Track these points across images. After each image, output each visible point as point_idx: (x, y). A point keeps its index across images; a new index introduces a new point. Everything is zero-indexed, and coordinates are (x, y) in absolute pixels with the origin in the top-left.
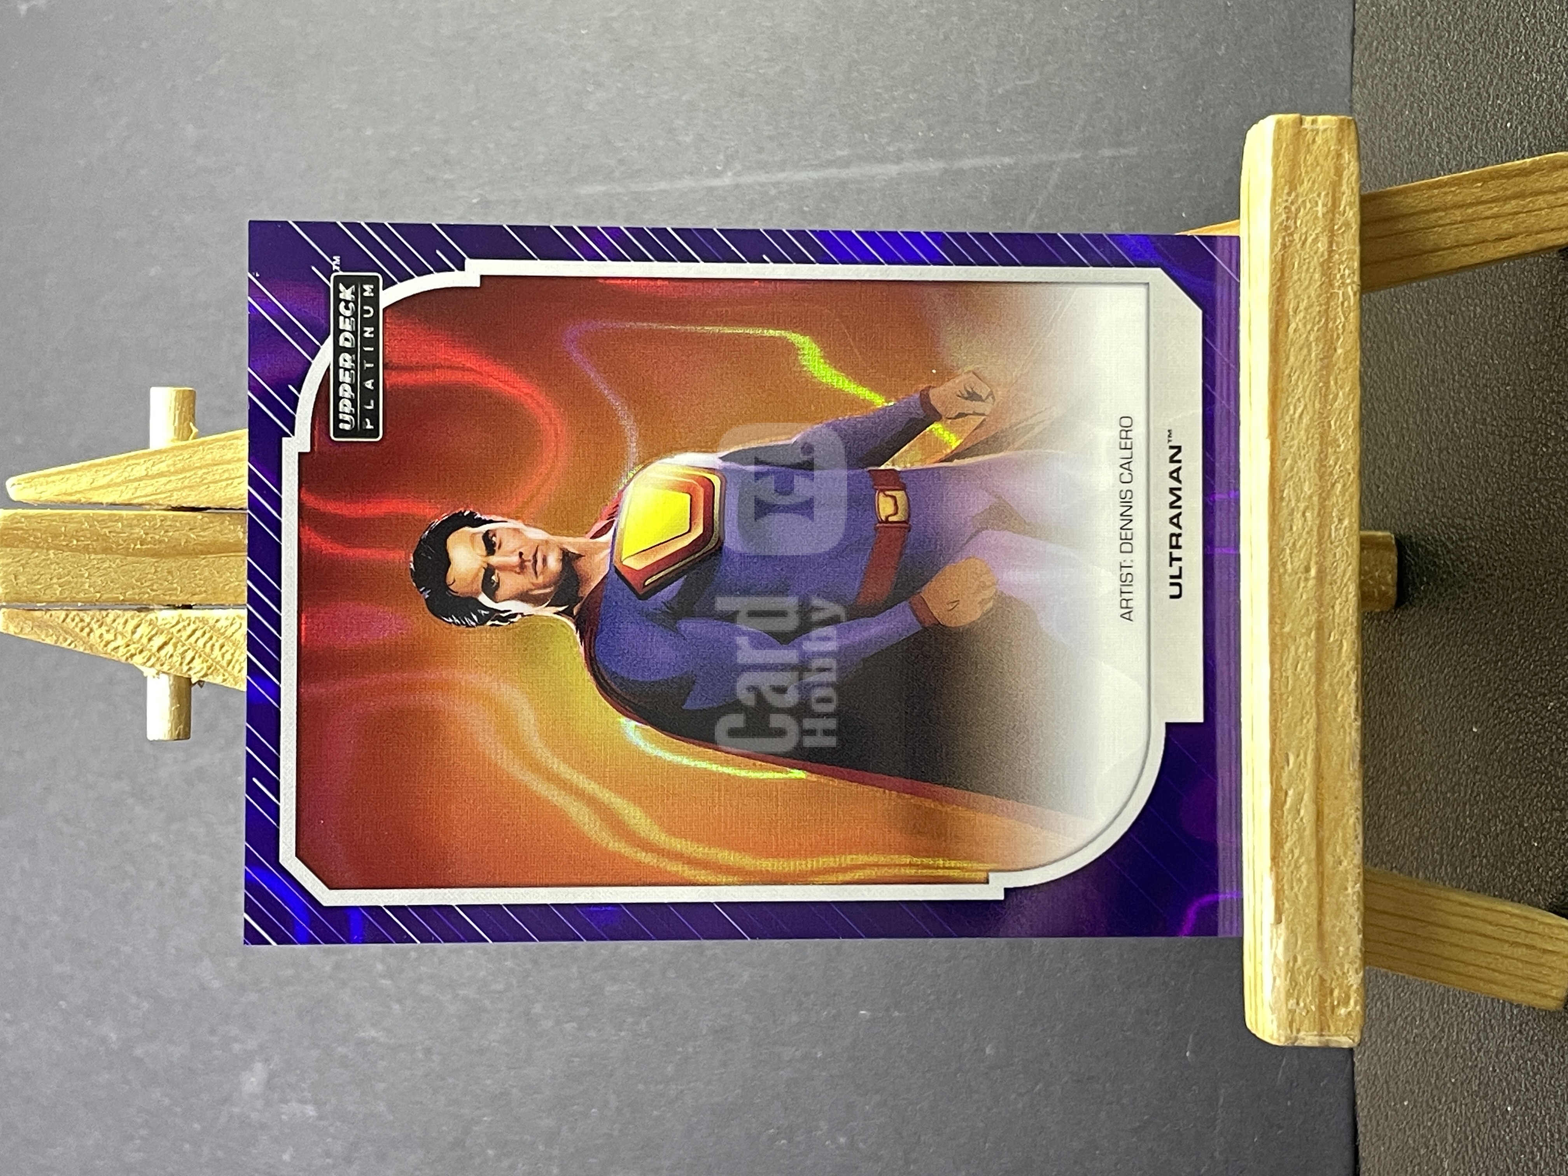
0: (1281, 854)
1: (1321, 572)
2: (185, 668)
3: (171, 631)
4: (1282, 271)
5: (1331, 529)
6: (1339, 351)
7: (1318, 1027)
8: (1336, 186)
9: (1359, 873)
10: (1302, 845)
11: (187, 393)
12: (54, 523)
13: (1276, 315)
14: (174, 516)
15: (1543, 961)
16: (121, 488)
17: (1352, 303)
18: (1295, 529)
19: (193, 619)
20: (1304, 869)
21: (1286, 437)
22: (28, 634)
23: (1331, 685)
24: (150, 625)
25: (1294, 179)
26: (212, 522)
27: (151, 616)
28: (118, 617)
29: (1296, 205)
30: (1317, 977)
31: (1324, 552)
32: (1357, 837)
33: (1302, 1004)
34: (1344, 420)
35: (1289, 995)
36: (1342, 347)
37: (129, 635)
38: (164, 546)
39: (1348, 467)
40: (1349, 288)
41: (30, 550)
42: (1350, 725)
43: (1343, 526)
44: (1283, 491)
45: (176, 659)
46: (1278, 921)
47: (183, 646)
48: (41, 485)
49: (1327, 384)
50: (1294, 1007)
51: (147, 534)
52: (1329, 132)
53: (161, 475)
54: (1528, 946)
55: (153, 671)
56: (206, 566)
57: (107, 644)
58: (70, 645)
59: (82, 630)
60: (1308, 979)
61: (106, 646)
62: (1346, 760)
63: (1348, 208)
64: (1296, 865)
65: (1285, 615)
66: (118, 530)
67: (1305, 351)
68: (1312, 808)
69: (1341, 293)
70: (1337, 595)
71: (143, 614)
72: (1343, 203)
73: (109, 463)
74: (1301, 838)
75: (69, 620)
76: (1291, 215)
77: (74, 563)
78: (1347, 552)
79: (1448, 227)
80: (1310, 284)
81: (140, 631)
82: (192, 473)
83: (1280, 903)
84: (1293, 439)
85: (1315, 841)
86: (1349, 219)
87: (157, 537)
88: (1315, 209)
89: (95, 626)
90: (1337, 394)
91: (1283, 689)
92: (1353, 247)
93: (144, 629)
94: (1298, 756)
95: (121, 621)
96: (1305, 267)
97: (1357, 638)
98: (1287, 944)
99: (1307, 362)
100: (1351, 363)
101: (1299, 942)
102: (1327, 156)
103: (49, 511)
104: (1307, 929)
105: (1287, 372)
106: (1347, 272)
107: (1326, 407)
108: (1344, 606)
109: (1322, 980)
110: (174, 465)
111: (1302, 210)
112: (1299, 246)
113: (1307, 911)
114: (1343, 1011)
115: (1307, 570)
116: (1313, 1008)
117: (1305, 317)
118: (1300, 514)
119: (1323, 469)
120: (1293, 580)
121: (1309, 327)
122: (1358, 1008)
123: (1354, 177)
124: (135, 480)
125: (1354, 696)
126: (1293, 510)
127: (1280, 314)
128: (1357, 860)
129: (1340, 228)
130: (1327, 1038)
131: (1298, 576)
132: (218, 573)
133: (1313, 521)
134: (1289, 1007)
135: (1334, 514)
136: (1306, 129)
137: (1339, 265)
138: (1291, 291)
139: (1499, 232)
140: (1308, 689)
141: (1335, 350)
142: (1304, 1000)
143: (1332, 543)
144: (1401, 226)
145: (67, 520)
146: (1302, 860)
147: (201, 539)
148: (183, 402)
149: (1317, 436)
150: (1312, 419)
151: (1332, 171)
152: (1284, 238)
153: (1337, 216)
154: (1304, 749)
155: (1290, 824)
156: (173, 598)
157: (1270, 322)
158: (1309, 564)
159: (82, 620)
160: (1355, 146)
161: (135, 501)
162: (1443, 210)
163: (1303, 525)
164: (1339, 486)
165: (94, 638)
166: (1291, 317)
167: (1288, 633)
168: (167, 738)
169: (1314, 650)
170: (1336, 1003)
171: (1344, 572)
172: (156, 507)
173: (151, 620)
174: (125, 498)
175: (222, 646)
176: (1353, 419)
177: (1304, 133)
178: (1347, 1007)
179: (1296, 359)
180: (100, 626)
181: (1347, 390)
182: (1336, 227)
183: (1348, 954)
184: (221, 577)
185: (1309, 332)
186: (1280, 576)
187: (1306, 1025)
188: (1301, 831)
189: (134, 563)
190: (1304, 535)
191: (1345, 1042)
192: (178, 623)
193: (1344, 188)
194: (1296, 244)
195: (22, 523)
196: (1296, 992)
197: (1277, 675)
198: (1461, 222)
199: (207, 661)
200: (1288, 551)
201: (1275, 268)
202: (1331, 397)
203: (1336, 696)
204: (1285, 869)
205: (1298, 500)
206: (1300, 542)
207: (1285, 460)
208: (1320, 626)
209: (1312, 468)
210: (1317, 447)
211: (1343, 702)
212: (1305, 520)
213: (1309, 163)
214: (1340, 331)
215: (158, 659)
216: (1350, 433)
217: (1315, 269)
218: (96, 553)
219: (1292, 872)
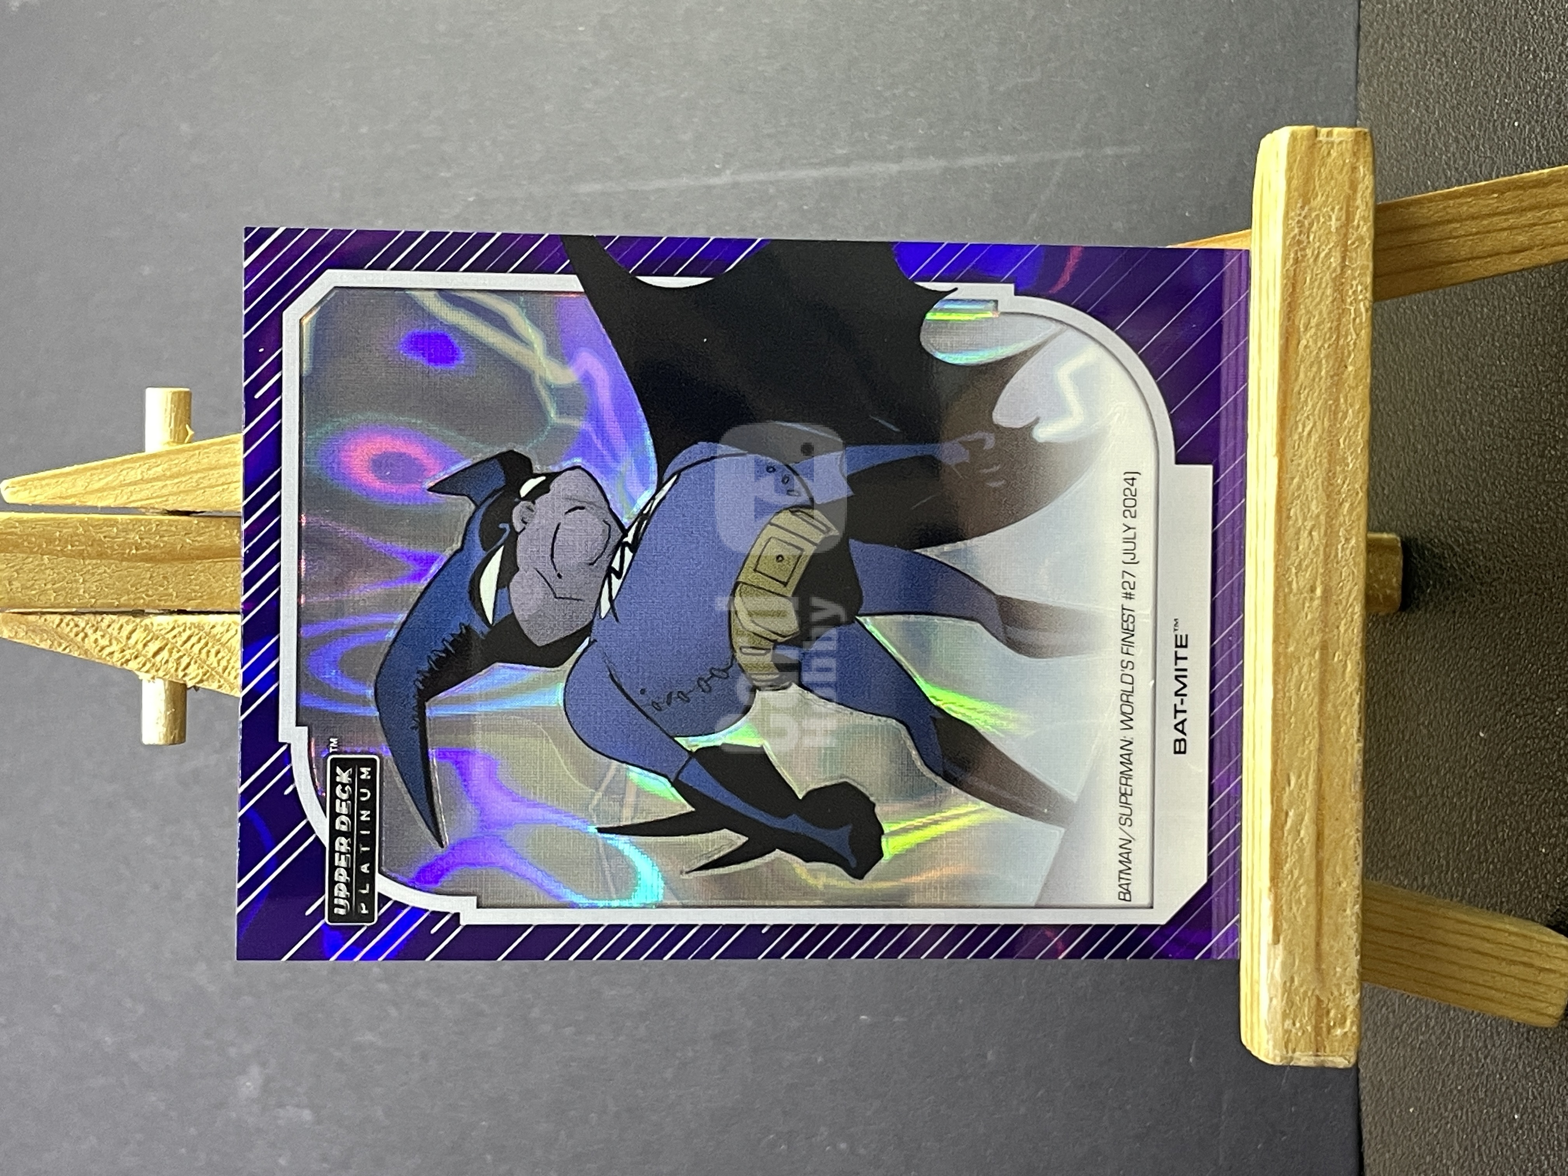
0: (1281, 874)
1: (1327, 593)
2: (181, 674)
3: (166, 636)
4: (1294, 286)
5: (1337, 549)
6: (1350, 368)
7: (1313, 1046)
8: (1350, 199)
9: (1358, 895)
10: (1301, 867)
11: (182, 395)
12: (49, 528)
13: (1287, 331)
14: (169, 520)
15: (1539, 978)
16: (116, 492)
17: (1364, 320)
18: (1301, 548)
19: (188, 625)
20: (1303, 890)
21: (1294, 455)
22: (22, 638)
23: (1334, 706)
24: (145, 630)
25: (1308, 193)
26: (208, 527)
27: (147, 621)
28: (114, 621)
29: (1309, 220)
30: (1314, 997)
31: (1330, 572)
32: (1356, 859)
33: (1298, 1025)
34: (1353, 438)
35: (1285, 1016)
36: (1354, 363)
37: (124, 640)
38: (159, 551)
39: (1357, 486)
40: (1362, 303)
41: (25, 556)
42: (1353, 747)
43: (1350, 546)
44: (1290, 510)
45: (172, 665)
46: (1276, 941)
47: (178, 652)
48: (35, 488)
49: (1337, 400)
50: (1290, 1027)
51: (141, 539)
52: (1344, 145)
53: (157, 479)
54: (1524, 964)
55: (149, 676)
56: (201, 572)
57: (103, 648)
58: (65, 649)
59: (76, 635)
60: (1304, 1000)
61: (100, 651)
62: (1348, 782)
63: (1362, 223)
64: (1295, 886)
65: (1289, 636)
66: (114, 535)
67: (1314, 369)
68: (1312, 829)
69: (1352, 309)
70: (1343, 615)
71: (138, 620)
72: (1357, 217)
73: (103, 467)
74: (1301, 857)
75: (63, 625)
76: (1304, 229)
77: (68, 568)
78: (1353, 572)
79: (1462, 240)
80: (1321, 301)
81: (135, 637)
82: (188, 478)
83: (1279, 923)
84: (1301, 457)
85: (1314, 863)
86: (1362, 233)
87: (152, 542)
88: (1328, 223)
89: (90, 631)
90: (1347, 411)
91: (1286, 709)
92: (1365, 263)
93: (139, 635)
94: (1299, 776)
95: (116, 626)
96: (1317, 283)
97: (1361, 659)
98: (1284, 964)
99: (1317, 380)
100: (1361, 380)
101: (1297, 963)
102: (1342, 170)
103: (42, 515)
104: (1304, 950)
105: (1296, 389)
106: (1360, 288)
107: (1335, 425)
108: (1349, 627)
109: (1319, 1001)
110: (170, 469)
111: (1315, 224)
112: (1311, 260)
113: (1305, 932)
114: (1339, 1032)
115: (1313, 590)
116: (1309, 1028)
117: (1316, 334)
118: (1307, 532)
119: (1330, 488)
120: (1298, 600)
121: (1319, 344)
122: (1354, 1029)
123: (1369, 191)
124: (130, 484)
125: (1357, 717)
126: (1300, 529)
127: (1291, 330)
128: (1357, 881)
129: (1353, 243)
130: (1322, 1058)
131: (1303, 596)
132: (214, 578)
133: (1320, 540)
134: (1286, 1026)
135: (1341, 534)
136: (1321, 141)
137: (1351, 281)
138: (1302, 307)
139: (1515, 244)
140: (1311, 709)
141: (1346, 367)
142: (1301, 1021)
143: (1337, 563)
144: (1415, 238)
145: (62, 525)
146: (1301, 881)
147: (197, 544)
148: (179, 405)
149: (1325, 454)
150: (1320, 437)
151: (1347, 185)
152: (1296, 254)
153: (1351, 230)
154: (1306, 769)
155: (1290, 844)
156: (169, 603)
157: (1281, 337)
158: (1315, 583)
159: (77, 625)
160: (1370, 159)
161: (132, 505)
162: (1457, 221)
163: (1309, 545)
164: (1347, 505)
165: (89, 643)
166: (1302, 334)
167: (1293, 653)
168: (162, 742)
169: (1318, 671)
170: (1332, 1024)
171: (1350, 591)
172: (151, 511)
173: (146, 625)
174: (120, 502)
175: (218, 653)
176: (1362, 437)
177: (1319, 145)
178: (1344, 1028)
179: (1306, 376)
180: (95, 631)
181: (1357, 407)
182: (1349, 242)
183: (1345, 975)
184: (217, 582)
185: (1320, 349)
186: (1285, 596)
187: (1300, 1046)
188: (1301, 850)
189: (130, 568)
190: (1311, 555)
191: (1341, 1062)
192: (174, 628)
193: (1359, 202)
194: (1308, 260)
195: (16, 528)
196: (1292, 1012)
197: (1280, 695)
198: (1477, 234)
199: (202, 668)
200: (1294, 570)
201: (1286, 284)
202: (1340, 414)
203: (1339, 717)
204: (1284, 889)
205: (1305, 519)
206: (1306, 563)
207: (1293, 479)
208: (1324, 647)
209: (1320, 487)
210: (1326, 465)
211: (1346, 723)
212: (1312, 539)
213: (1323, 177)
214: (1351, 348)
215: (153, 665)
216: (1359, 451)
217: (1327, 284)
218: (90, 557)
219: (1291, 893)
